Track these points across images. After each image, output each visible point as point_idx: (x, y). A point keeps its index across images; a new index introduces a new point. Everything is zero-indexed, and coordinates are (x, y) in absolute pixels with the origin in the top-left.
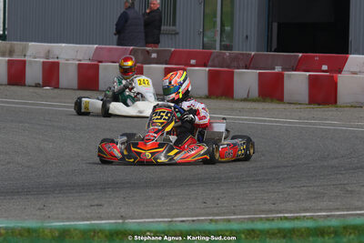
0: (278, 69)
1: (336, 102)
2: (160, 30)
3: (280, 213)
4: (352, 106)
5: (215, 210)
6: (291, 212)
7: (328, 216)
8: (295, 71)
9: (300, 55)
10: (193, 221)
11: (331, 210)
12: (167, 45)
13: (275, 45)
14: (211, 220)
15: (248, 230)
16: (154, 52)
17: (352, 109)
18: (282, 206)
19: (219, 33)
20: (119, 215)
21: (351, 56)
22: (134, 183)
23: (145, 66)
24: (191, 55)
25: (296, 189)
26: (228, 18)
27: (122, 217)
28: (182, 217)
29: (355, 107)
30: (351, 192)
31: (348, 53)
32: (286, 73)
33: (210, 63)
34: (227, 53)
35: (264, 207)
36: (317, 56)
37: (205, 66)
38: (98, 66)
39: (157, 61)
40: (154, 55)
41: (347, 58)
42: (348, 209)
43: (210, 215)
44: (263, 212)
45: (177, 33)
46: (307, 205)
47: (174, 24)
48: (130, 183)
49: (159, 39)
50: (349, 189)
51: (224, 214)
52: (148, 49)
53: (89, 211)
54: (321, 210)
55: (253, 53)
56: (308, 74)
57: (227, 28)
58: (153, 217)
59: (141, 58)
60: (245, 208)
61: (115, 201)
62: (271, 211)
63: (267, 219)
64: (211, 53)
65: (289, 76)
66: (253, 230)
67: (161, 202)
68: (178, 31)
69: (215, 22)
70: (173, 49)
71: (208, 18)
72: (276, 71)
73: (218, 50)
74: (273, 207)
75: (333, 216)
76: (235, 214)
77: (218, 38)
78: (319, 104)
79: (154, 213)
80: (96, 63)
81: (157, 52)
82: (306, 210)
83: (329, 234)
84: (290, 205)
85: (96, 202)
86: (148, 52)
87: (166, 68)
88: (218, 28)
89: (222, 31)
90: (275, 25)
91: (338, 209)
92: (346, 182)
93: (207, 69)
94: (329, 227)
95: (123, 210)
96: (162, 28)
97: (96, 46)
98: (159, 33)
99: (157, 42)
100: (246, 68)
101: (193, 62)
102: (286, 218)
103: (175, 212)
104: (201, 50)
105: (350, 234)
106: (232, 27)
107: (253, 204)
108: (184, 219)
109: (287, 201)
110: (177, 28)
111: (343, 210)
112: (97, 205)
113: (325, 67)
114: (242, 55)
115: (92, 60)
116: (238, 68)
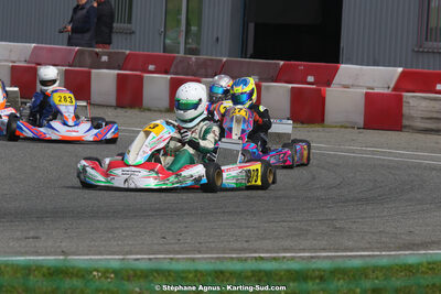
1: (323, 120)
2: (112, 28)
3: (255, 252)
4: (342, 127)
5: (177, 247)
6: (267, 252)
7: (312, 257)
8: (276, 82)
9: (282, 63)
10: (150, 259)
11: (315, 250)
12: (121, 46)
13: (250, 50)
14: (171, 259)
15: (216, 272)
16: (105, 54)
17: (343, 129)
18: (257, 245)
19: (183, 34)
20: (59, 250)
21: (342, 66)
22: (78, 213)
23: (93, 71)
24: (150, 59)
25: (274, 224)
26: (195, 16)
27: (63, 253)
28: (137, 254)
29: (346, 127)
30: (341, 229)
31: (338, 62)
32: (264, 84)
33: (172, 70)
34: (194, 58)
35: (237, 245)
36: (302, 65)
37: (166, 72)
39: (108, 66)
40: (105, 58)
41: (338, 68)
42: (337, 250)
43: (170, 253)
44: (233, 250)
45: (133, 32)
46: (288, 243)
47: (130, 21)
48: (73, 212)
49: (110, 39)
50: (338, 225)
51: (187, 252)
52: (97, 50)
53: (23, 244)
54: (304, 250)
55: (225, 59)
56: (290, 85)
57: (194, 28)
58: (101, 254)
59: (88, 61)
60: (213, 245)
61: (55, 233)
62: (244, 250)
63: (239, 259)
64: (174, 57)
65: (267, 87)
66: (222, 272)
67: (110, 235)
68: (133, 29)
69: (179, 21)
70: (128, 52)
71: (171, 14)
73: (182, 54)
74: (245, 245)
75: (318, 257)
76: (200, 252)
77: (182, 40)
78: (303, 123)
79: (102, 249)
80: (33, 65)
81: (109, 54)
82: (285, 250)
83: (313, 279)
84: (267, 244)
85: (32, 234)
86: (97, 54)
87: (118, 75)
88: (183, 28)
89: (188, 31)
90: (252, 26)
91: (324, 250)
92: (333, 217)
93: (169, 77)
94: (313, 270)
95: (63, 244)
96: (115, 25)
97: (33, 45)
98: (111, 32)
99: (108, 42)
101: (151, 67)
102: (262, 258)
103: (127, 249)
104: (162, 53)
105: (339, 279)
106: (200, 26)
107: (222, 242)
108: (139, 257)
109: (264, 239)
110: (133, 26)
111: (330, 250)
112: (33, 238)
113: (310, 79)
114: (211, 60)
115: (29, 62)
116: (206, 77)
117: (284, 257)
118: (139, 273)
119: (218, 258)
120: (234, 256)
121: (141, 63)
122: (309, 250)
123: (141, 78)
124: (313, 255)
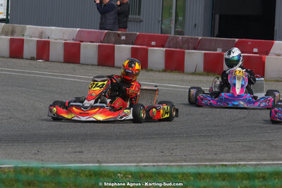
0: (219, 51)
3: (221, 161)
4: (276, 81)
5: (171, 158)
6: (229, 161)
7: (258, 165)
9: (237, 40)
10: (154, 166)
11: (259, 160)
12: (134, 30)
13: (216, 32)
14: (168, 165)
16: (124, 35)
17: (276, 83)
18: (222, 156)
19: (174, 22)
20: (96, 160)
21: (276, 42)
22: (108, 136)
23: (117, 46)
24: (152, 38)
25: (233, 143)
26: (181, 10)
27: (98, 162)
28: (145, 162)
29: (279, 81)
30: (276, 147)
31: (273, 40)
33: (167, 45)
34: (180, 37)
35: (210, 157)
36: (250, 41)
37: (163, 46)
38: (79, 45)
39: (126, 42)
40: (123, 38)
41: (273, 43)
42: (273, 160)
43: (166, 162)
44: (207, 160)
45: (142, 21)
46: (241, 156)
47: (139, 14)
48: (104, 135)
50: (274, 144)
51: (177, 161)
52: (119, 32)
53: (73, 156)
54: (252, 160)
55: (200, 38)
57: (180, 18)
58: (122, 162)
59: (113, 39)
60: (194, 157)
61: (93, 149)
62: (213, 160)
63: (211, 166)
64: (168, 37)
66: (200, 174)
67: (128, 151)
68: (142, 19)
69: (170, 14)
70: (138, 33)
71: (165, 9)
72: (218, 52)
73: (172, 35)
74: (215, 157)
75: (262, 165)
76: (185, 161)
77: (173, 26)
79: (123, 159)
80: (78, 42)
81: (126, 35)
82: (241, 160)
83: (258, 178)
84: (229, 156)
85: (78, 150)
86: (118, 35)
87: (132, 48)
88: (174, 18)
89: (176, 20)
90: (217, 17)
91: (265, 160)
92: (271, 139)
93: (164, 49)
95: (99, 156)
97: (78, 29)
100: (195, 49)
101: (153, 43)
102: (225, 165)
103: (139, 159)
104: (160, 34)
105: (275, 179)
106: (184, 17)
107: (200, 154)
108: (146, 164)
109: (226, 153)
110: (141, 17)
111: (269, 160)
112: (79, 152)
113: (255, 50)
114: (192, 38)
115: (75, 40)
116: (188, 49)
117: (240, 164)
118: (146, 175)
119: (197, 165)
120: (207, 163)
121: (147, 40)
122: (255, 160)
123: (147, 50)
124: (258, 163)
